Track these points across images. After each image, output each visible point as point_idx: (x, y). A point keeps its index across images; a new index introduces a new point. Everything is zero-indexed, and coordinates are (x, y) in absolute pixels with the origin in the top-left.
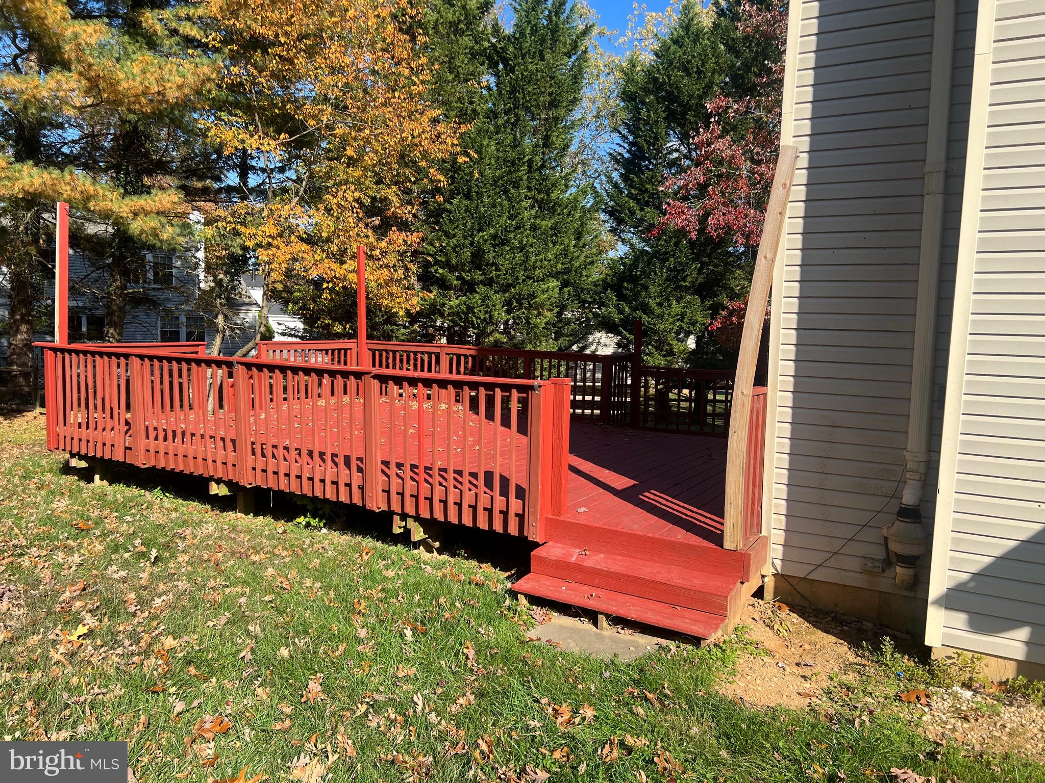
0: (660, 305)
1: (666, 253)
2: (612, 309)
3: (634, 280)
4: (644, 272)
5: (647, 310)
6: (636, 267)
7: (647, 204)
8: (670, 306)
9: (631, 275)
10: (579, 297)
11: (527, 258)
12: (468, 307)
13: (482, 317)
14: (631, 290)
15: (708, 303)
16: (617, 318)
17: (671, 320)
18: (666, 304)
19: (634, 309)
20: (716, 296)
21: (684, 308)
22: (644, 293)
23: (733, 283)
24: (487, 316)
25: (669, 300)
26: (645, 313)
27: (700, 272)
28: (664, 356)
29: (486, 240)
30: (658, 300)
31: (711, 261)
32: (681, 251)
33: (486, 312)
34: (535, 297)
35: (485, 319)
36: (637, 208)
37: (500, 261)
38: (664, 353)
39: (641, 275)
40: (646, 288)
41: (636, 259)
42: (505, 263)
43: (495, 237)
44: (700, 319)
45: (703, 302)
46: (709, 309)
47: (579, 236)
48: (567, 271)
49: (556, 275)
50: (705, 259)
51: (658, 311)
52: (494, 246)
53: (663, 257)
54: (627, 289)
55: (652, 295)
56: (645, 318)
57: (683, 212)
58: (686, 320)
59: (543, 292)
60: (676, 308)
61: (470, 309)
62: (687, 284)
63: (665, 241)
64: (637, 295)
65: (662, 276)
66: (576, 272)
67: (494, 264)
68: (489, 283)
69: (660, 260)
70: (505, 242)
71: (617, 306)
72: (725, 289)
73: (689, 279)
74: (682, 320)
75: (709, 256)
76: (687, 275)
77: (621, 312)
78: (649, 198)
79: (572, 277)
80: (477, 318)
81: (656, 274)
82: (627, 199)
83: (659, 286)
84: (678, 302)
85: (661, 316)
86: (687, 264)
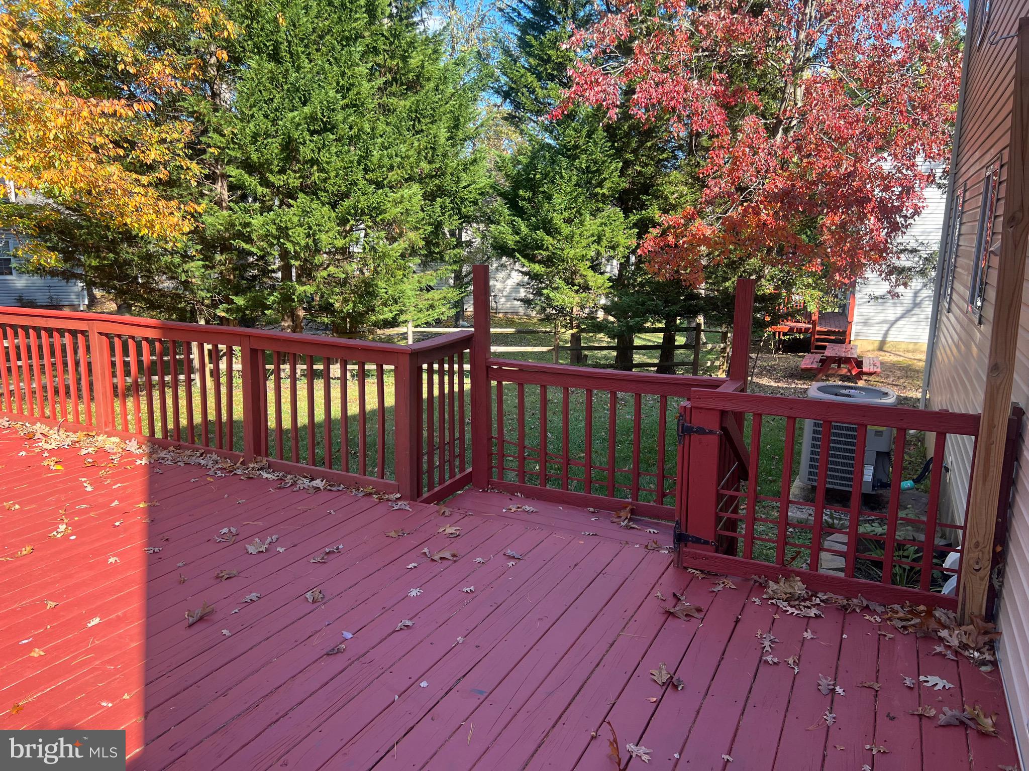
0: (568, 221)
1: (576, 147)
2: (505, 228)
3: (533, 186)
4: (546, 176)
5: (549, 228)
6: (535, 168)
7: (552, 78)
8: (582, 223)
9: (529, 180)
10: (459, 210)
11: (368, 154)
12: (279, 228)
13: (303, 243)
14: (530, 200)
15: (634, 218)
16: (511, 240)
17: (584, 242)
18: (576, 220)
19: (535, 228)
20: (643, 207)
21: (601, 225)
22: (546, 205)
23: (667, 189)
24: (310, 242)
25: (581, 214)
26: (548, 233)
27: (622, 173)
28: (577, 292)
29: (299, 125)
30: (566, 215)
31: (637, 158)
32: (595, 143)
33: (308, 236)
34: (384, 211)
35: (307, 246)
36: (536, 84)
37: (324, 157)
38: (576, 288)
39: (541, 180)
40: (549, 197)
41: (534, 157)
42: (332, 159)
43: (313, 118)
44: (622, 241)
45: (626, 217)
46: (635, 225)
47: (456, 125)
48: (440, 173)
49: (421, 180)
50: (629, 156)
51: (566, 229)
52: (312, 133)
53: (571, 152)
54: (524, 199)
55: (557, 207)
56: (548, 240)
57: (597, 82)
58: (604, 243)
59: (396, 203)
60: (591, 225)
61: (283, 231)
62: (605, 191)
63: (575, 130)
64: (537, 208)
65: (570, 180)
66: (452, 174)
67: (313, 162)
68: (312, 191)
69: (568, 157)
70: (329, 127)
71: (511, 224)
72: (657, 197)
73: (608, 184)
74: (599, 241)
75: (635, 152)
76: (605, 179)
77: (517, 232)
78: (553, 69)
79: (448, 182)
80: (294, 244)
81: (562, 177)
82: (523, 71)
83: (566, 194)
84: (593, 215)
85: (570, 238)
86: (604, 162)
